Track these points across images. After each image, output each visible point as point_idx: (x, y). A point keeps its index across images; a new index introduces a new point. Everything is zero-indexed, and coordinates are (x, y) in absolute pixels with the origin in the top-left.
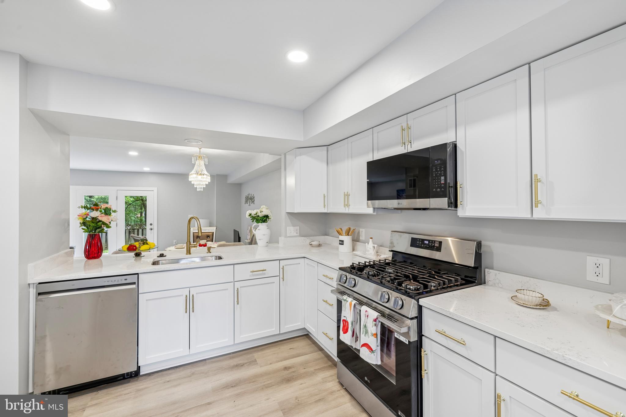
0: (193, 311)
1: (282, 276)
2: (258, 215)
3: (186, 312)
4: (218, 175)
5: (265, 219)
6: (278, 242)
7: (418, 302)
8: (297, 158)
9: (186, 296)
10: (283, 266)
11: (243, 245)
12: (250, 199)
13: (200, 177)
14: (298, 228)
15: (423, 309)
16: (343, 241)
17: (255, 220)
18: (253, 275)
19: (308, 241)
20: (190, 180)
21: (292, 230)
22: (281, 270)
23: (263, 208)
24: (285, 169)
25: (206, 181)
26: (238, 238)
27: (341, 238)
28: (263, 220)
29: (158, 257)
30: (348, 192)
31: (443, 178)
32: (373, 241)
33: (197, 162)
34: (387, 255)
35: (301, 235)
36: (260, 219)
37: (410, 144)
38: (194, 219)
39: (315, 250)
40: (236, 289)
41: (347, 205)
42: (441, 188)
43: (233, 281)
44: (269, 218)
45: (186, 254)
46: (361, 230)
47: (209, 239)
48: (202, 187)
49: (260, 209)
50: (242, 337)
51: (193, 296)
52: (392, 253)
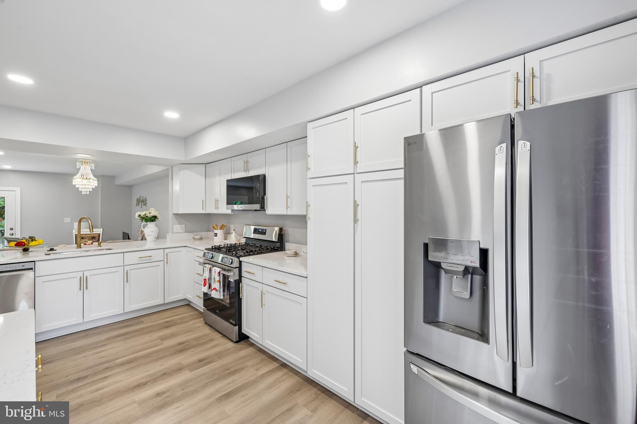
0: (87, 289)
1: (166, 260)
2: (146, 215)
3: (80, 290)
4: (102, 176)
5: (153, 219)
6: (165, 237)
7: (239, 259)
8: (181, 171)
9: (81, 277)
10: (167, 253)
11: (132, 241)
12: (142, 202)
13: (85, 181)
14: (184, 226)
15: (242, 263)
16: (217, 234)
17: (144, 220)
18: (141, 261)
19: (192, 235)
20: (74, 183)
21: (178, 228)
22: (165, 256)
23: (152, 210)
24: (172, 179)
25: (93, 186)
26: (126, 237)
27: (216, 231)
28: (152, 220)
29: (48, 251)
30: (217, 199)
31: (258, 193)
32: (235, 232)
33: (82, 167)
34: (243, 241)
35: (186, 232)
36: (148, 219)
37: (248, 171)
38: (85, 219)
39: (197, 242)
40: (125, 271)
41: (217, 208)
42: (257, 199)
43: (123, 265)
44: (157, 218)
45: (77, 248)
46: (231, 225)
47: (95, 240)
48: (88, 190)
49: (149, 211)
50: (131, 307)
51: (87, 277)
52: (245, 239)
